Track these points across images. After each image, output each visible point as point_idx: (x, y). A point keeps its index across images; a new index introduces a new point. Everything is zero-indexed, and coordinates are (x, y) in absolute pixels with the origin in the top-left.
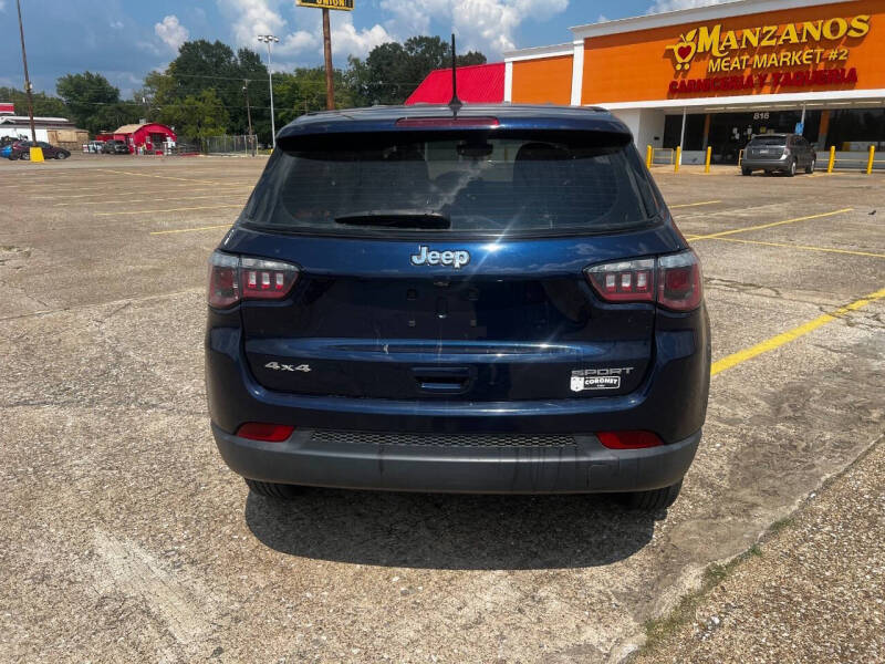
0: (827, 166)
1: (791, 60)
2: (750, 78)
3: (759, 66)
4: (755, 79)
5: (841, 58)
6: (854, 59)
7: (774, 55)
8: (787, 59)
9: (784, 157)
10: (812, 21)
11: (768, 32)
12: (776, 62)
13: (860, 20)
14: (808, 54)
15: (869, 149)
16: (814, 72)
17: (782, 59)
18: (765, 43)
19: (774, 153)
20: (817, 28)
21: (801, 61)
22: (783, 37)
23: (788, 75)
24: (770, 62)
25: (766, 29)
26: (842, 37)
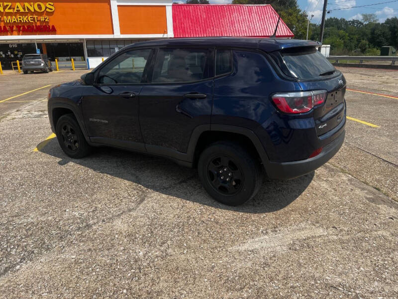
0: (56, 68)
1: (23, 19)
2: (4, 27)
3: (8, 22)
4: (7, 28)
5: (46, 20)
6: (52, 21)
7: (14, 17)
8: (21, 19)
9: (42, 65)
10: (28, 2)
11: (7, 5)
12: (16, 20)
13: (49, 4)
14: (31, 18)
15: (71, 60)
16: (36, 26)
17: (19, 19)
18: (7, 10)
19: (37, 63)
20: (31, 6)
21: (28, 20)
22: (16, 9)
23: (24, 27)
24: (13, 20)
25: (5, 4)
26: (44, 12)
